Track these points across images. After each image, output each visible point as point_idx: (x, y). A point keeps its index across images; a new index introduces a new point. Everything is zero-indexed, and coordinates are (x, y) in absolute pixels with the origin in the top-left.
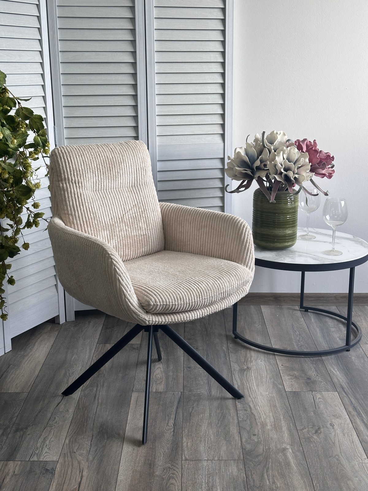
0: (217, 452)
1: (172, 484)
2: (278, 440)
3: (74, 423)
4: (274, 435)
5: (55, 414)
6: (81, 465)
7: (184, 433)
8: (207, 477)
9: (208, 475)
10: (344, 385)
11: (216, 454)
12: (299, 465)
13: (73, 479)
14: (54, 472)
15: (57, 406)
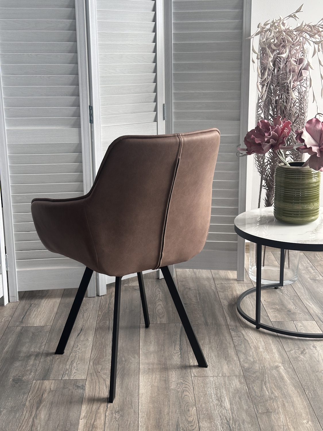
0: (220, 370)
1: (186, 395)
2: (271, 359)
3: (95, 349)
4: (267, 356)
5: (77, 343)
6: (106, 382)
7: (190, 356)
8: (215, 389)
9: (215, 388)
10: (320, 316)
11: (220, 372)
12: (291, 379)
13: (102, 393)
14: (84, 388)
15: (78, 336)
